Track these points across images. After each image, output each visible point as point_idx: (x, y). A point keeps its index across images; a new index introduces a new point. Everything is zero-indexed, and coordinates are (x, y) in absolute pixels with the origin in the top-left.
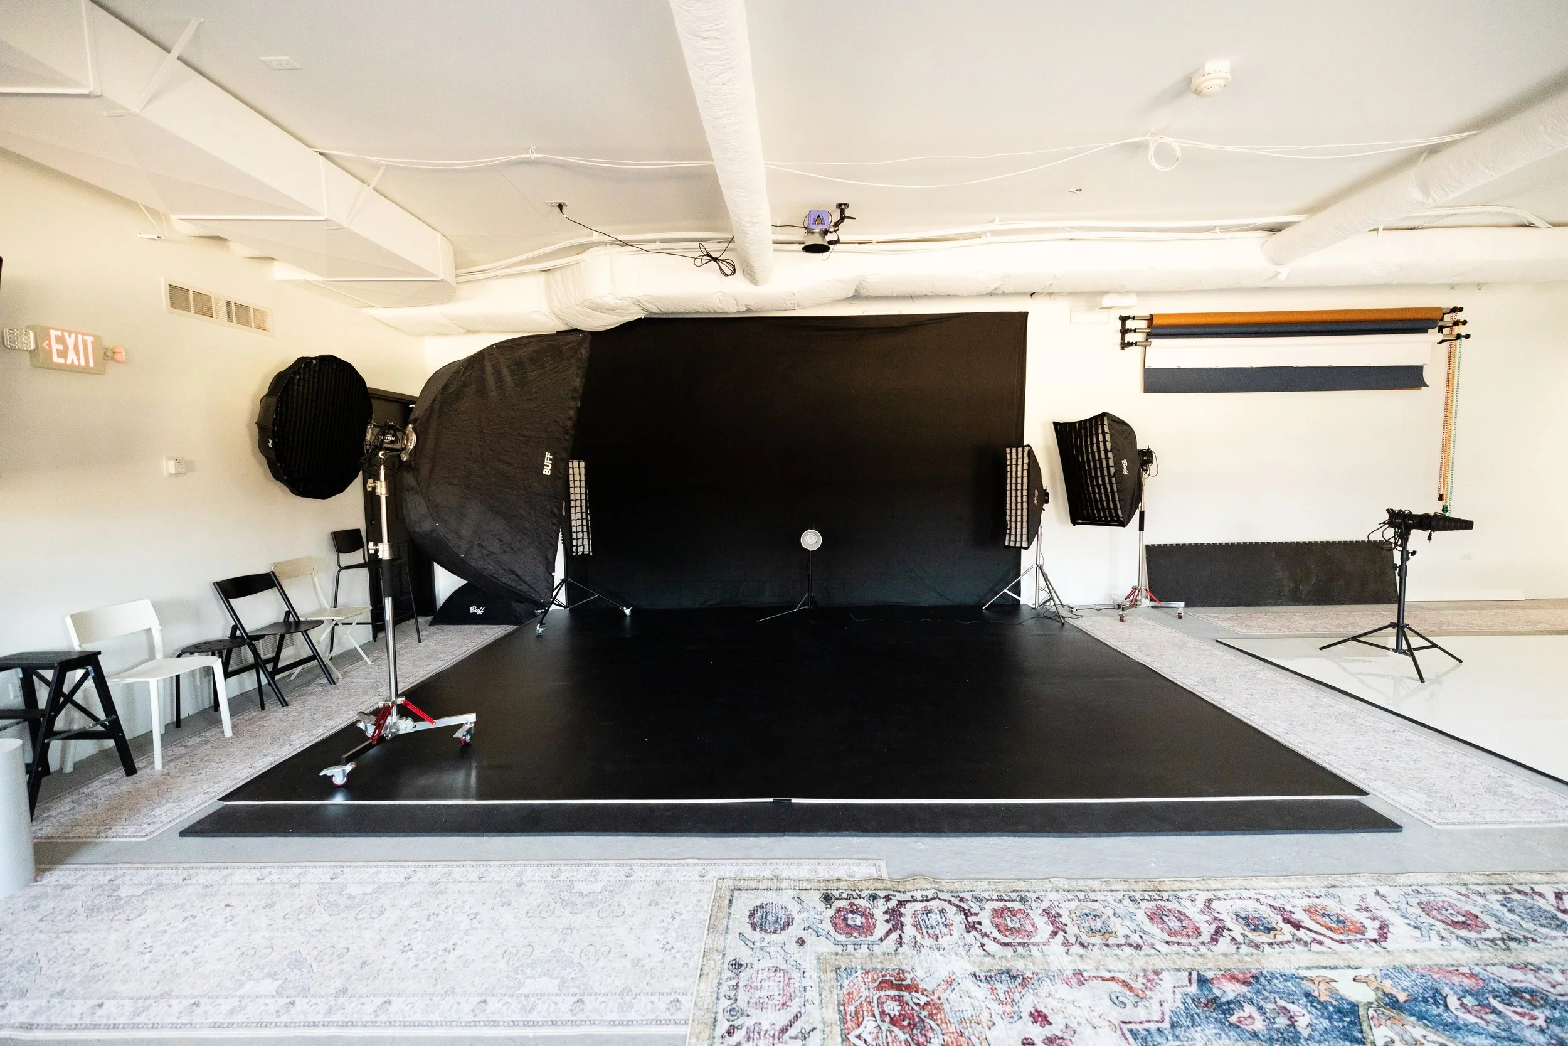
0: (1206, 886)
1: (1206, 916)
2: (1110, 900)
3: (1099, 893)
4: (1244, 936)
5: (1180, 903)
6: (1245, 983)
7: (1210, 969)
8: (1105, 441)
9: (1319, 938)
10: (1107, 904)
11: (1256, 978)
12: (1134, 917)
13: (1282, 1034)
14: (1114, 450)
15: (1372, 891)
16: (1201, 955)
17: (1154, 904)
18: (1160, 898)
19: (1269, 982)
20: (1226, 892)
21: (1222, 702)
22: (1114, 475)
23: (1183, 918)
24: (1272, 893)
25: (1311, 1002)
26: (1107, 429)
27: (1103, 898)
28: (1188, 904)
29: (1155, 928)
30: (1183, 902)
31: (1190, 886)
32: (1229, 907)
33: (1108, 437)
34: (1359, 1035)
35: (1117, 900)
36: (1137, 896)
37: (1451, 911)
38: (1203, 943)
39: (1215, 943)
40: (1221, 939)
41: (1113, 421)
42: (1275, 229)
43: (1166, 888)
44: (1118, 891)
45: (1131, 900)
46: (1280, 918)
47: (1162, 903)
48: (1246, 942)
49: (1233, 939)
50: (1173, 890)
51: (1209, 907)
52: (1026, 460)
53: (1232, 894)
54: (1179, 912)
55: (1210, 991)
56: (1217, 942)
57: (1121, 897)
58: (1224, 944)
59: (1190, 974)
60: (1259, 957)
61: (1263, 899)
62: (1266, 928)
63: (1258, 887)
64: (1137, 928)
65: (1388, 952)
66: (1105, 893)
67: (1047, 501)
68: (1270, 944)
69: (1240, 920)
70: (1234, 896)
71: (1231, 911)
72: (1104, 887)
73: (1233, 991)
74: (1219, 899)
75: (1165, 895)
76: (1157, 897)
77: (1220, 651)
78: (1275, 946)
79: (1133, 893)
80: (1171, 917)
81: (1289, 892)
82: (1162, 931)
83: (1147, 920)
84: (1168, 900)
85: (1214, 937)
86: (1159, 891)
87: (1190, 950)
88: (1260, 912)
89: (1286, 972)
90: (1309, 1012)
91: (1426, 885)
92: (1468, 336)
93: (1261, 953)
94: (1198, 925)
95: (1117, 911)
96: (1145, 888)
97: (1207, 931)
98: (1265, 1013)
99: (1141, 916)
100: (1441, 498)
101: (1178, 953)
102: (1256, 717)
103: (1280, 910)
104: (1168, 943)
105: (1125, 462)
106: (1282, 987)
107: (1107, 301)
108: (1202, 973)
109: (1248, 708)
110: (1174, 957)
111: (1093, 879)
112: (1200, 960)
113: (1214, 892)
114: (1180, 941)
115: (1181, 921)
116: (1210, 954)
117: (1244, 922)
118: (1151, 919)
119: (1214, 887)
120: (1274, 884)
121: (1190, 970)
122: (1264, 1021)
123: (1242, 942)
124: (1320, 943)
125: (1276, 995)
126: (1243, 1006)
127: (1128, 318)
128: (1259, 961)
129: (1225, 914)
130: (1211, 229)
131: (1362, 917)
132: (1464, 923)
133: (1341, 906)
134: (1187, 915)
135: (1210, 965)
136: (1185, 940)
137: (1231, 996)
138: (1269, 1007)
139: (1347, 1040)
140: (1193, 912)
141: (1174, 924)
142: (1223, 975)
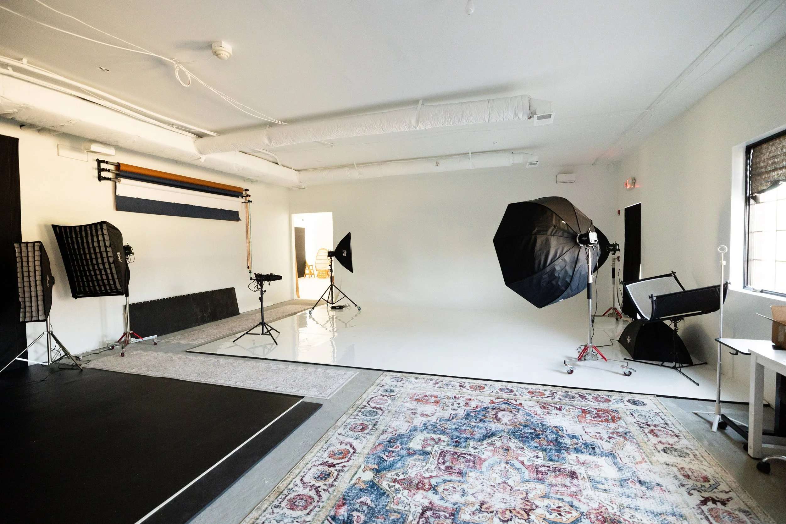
0: (294, 474)
1: (307, 488)
2: (268, 516)
3: (260, 517)
4: (325, 485)
5: (294, 491)
6: (344, 504)
7: (330, 510)
8: (104, 240)
9: (342, 464)
10: (270, 520)
11: (344, 499)
12: (285, 515)
13: (370, 513)
14: (112, 246)
15: (336, 434)
16: (323, 507)
17: (286, 501)
18: (285, 496)
19: (348, 496)
20: (303, 472)
21: (217, 382)
22: (113, 262)
23: (301, 497)
24: (315, 459)
25: (364, 492)
26: (105, 232)
27: (265, 518)
28: (296, 489)
29: (297, 512)
30: (294, 489)
31: (289, 479)
32: (310, 477)
33: (107, 238)
34: (382, 491)
35: (271, 514)
36: (276, 503)
37: (358, 426)
38: (318, 501)
39: (321, 497)
40: (321, 493)
41: (110, 227)
42: (200, 136)
43: (282, 489)
44: (267, 508)
45: (276, 508)
46: (327, 467)
47: (288, 497)
48: (328, 486)
49: (324, 490)
50: (286, 487)
51: (304, 483)
52: (37, 253)
53: (305, 470)
54: (298, 495)
55: (339, 520)
56: (321, 496)
57: (271, 511)
58: (325, 495)
59: (328, 520)
60: (337, 489)
61: (316, 464)
62: (327, 475)
63: (309, 459)
64: (292, 519)
65: (360, 453)
66: (263, 515)
67: (54, 283)
68: (335, 480)
69: (318, 479)
70: (307, 471)
71: (312, 478)
72: (260, 512)
73: (344, 511)
74: (304, 477)
75: (285, 492)
76: (284, 496)
77: (192, 357)
78: (337, 480)
79: (274, 504)
80: (298, 501)
81: (319, 454)
82: (301, 510)
83: (291, 511)
84: (289, 494)
85: (318, 495)
86: (282, 492)
87: (317, 509)
88: (320, 470)
89: (348, 487)
90: (367, 496)
91: (345, 421)
92: (251, 202)
93: (336, 487)
94: (309, 495)
95: (276, 519)
96: (275, 496)
97: (313, 494)
98: (359, 510)
99: (289, 512)
100: (248, 267)
101: (316, 515)
102: (238, 383)
103: (323, 464)
104: (308, 514)
105: (119, 254)
106: (353, 494)
107: (94, 147)
108: (330, 515)
109: (231, 380)
110: (316, 518)
111: (251, 512)
112: (324, 510)
113: (299, 475)
114: (311, 509)
115: (302, 499)
116: (325, 504)
117: (320, 479)
118: (293, 509)
119: (297, 472)
120: (313, 454)
121: (326, 518)
122: (362, 513)
123: (327, 488)
124: (345, 466)
125: (355, 500)
126: (352, 515)
127: (103, 161)
128: (338, 491)
129: (311, 481)
130: (172, 124)
131: (343, 447)
132: (363, 428)
133: (336, 447)
134: (301, 494)
135: (329, 509)
136: (312, 507)
137: (346, 515)
138: (357, 506)
139: (382, 496)
140: (301, 490)
141: (302, 503)
142: (336, 508)
